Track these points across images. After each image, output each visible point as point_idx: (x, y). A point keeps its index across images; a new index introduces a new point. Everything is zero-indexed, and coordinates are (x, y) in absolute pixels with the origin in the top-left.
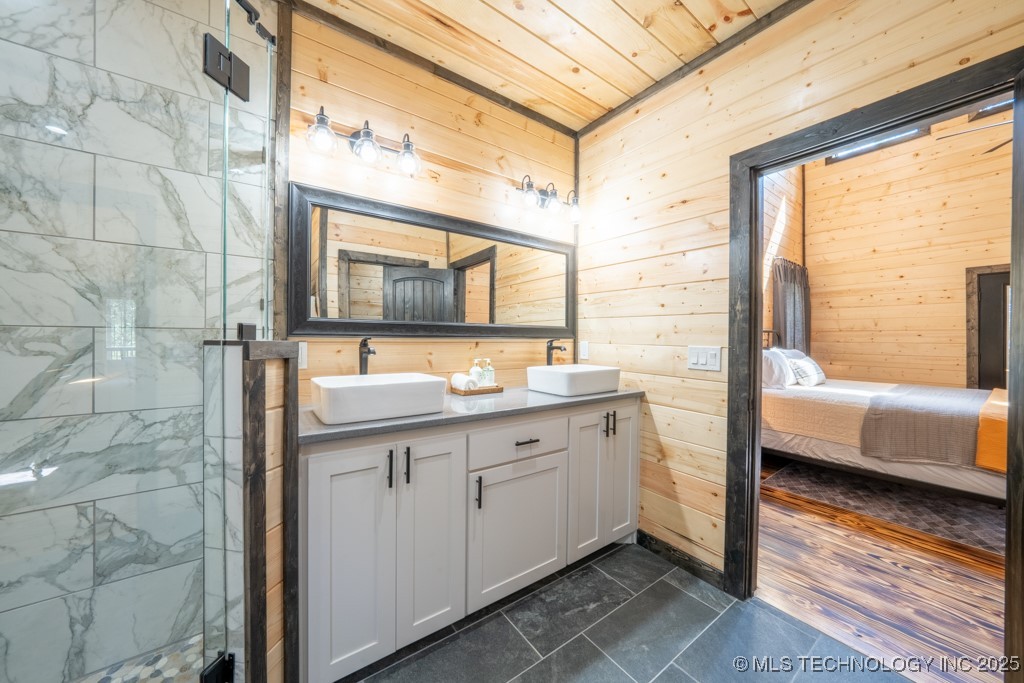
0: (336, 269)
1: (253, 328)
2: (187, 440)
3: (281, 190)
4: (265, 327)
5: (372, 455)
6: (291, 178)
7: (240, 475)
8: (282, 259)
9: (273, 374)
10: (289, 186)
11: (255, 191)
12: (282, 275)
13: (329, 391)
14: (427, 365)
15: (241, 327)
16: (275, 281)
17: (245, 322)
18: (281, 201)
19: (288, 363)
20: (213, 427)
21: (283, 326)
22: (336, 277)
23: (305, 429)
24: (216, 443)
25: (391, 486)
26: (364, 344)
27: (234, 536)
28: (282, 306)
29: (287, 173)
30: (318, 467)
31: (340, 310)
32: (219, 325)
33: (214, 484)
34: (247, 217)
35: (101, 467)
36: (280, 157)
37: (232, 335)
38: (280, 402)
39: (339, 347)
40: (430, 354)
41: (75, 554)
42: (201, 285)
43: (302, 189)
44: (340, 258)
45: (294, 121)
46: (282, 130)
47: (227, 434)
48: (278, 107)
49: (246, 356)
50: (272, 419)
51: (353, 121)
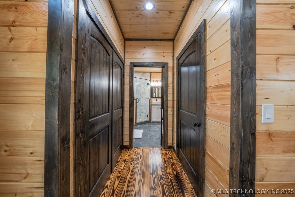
4: (150, 97)
5: (156, 106)
7: (149, 106)
9: (150, 100)
11: (149, 87)
13: (153, 102)
15: (148, 98)
19: (151, 100)
23: (152, 104)
30: (153, 106)
34: (149, 90)
36: (151, 85)
39: (155, 99)
43: (152, 87)
48: (151, 82)
50: (150, 103)
51: (156, 80)
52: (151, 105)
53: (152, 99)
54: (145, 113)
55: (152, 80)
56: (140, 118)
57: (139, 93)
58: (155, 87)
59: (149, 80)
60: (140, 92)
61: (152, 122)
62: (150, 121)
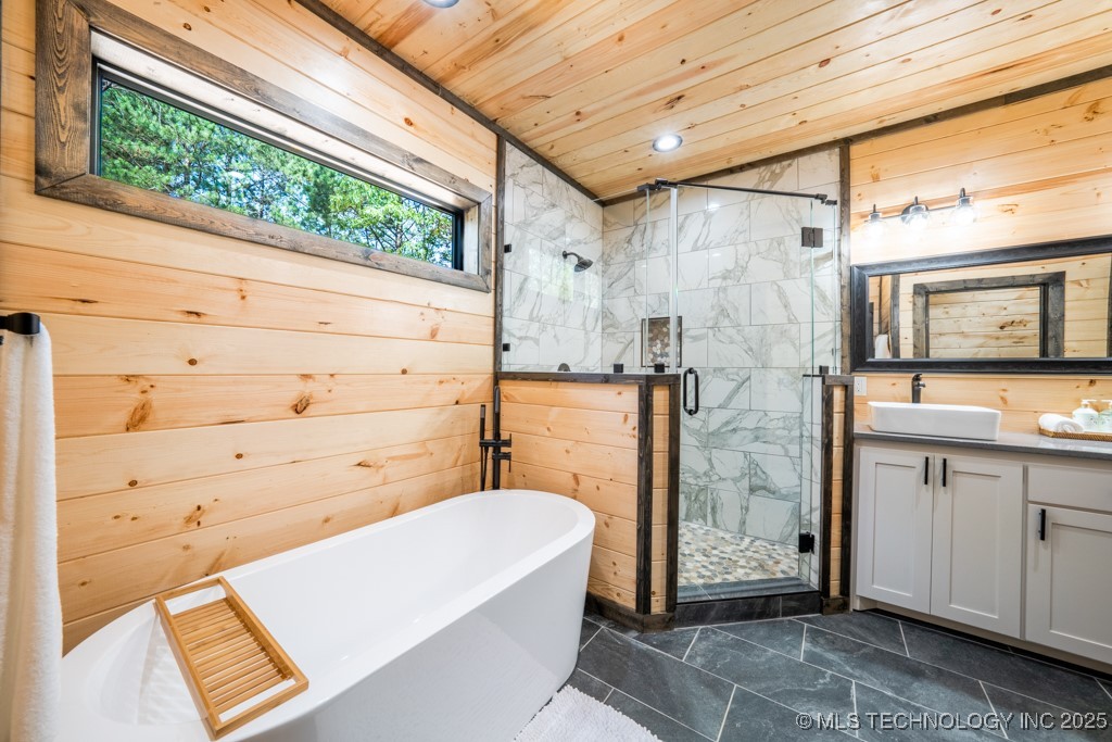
0: (911, 305)
1: (827, 368)
2: (790, 431)
3: (846, 273)
4: (835, 366)
6: (853, 263)
7: (820, 443)
8: (847, 320)
9: (838, 394)
10: (851, 269)
11: (830, 281)
12: (847, 330)
13: (877, 408)
14: (1000, 402)
15: (821, 368)
16: (842, 336)
17: (823, 365)
18: (846, 281)
19: (848, 389)
20: (807, 418)
21: (848, 365)
22: (911, 313)
23: (858, 429)
24: (809, 426)
25: (926, 483)
26: (917, 379)
27: (816, 474)
28: (847, 351)
29: (849, 260)
30: (866, 456)
31: (915, 347)
32: (809, 365)
33: (807, 446)
34: (824, 298)
35: (752, 437)
36: (844, 251)
37: (817, 372)
38: (843, 410)
39: (894, 381)
40: (1004, 390)
41: (743, 475)
42: (797, 342)
43: (861, 268)
44: (915, 293)
45: (853, 221)
46: (845, 232)
47: (814, 422)
48: (842, 217)
49: (823, 382)
50: (838, 419)
51: (905, 198)
52: (850, 440)
53: (862, 383)
54: (784, 498)
55: (857, 207)
56: (743, 523)
57: (731, 332)
58: (894, 270)
59: (822, 198)
60: (744, 320)
61: (856, 605)
62: (835, 591)
